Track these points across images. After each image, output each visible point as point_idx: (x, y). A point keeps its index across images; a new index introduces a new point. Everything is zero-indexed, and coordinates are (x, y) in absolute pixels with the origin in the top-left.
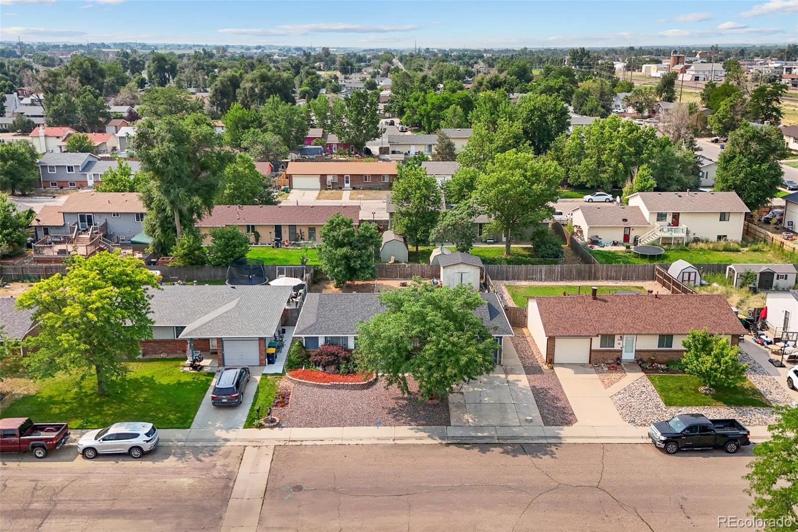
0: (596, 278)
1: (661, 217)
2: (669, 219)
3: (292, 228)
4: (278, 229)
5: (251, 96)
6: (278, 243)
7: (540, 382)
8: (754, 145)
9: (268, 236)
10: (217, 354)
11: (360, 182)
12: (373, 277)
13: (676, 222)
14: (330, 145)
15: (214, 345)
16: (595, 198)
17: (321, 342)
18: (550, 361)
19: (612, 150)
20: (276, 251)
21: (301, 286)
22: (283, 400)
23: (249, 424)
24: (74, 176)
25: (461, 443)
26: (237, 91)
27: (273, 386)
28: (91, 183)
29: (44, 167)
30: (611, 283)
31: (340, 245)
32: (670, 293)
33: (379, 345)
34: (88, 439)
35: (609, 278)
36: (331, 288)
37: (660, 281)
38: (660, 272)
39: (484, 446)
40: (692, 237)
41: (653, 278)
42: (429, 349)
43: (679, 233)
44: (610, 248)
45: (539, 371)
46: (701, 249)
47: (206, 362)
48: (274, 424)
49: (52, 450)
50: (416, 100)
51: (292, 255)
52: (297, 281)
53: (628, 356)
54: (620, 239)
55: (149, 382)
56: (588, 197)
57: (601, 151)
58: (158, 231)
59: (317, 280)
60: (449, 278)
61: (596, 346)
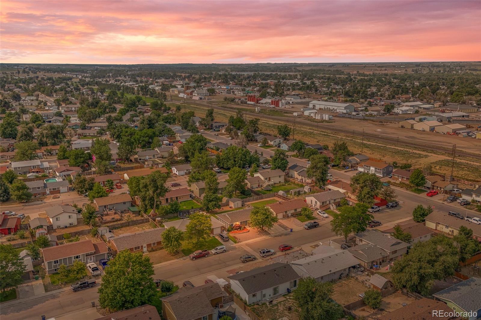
0: (263, 199)
1: (266, 179)
4: (167, 199)
13: (270, 180)
22: (236, 238)
23: (235, 243)
24: (40, 191)
25: (276, 237)
27: (230, 236)
28: (48, 192)
34: (213, 251)
35: (266, 198)
37: (277, 197)
38: (276, 194)
39: (280, 236)
41: (275, 196)
46: (278, 186)
48: (240, 242)
53: (290, 215)
61: (284, 214)
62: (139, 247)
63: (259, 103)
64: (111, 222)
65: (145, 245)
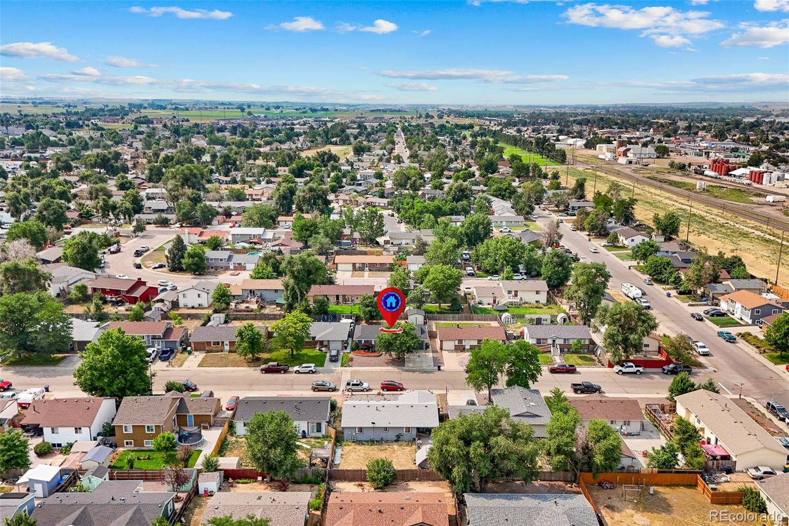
1: (509, 292)
2: (513, 293)
3: (344, 296)
4: (338, 297)
5: (303, 201)
6: (338, 303)
7: (436, 355)
8: (555, 259)
9: (333, 300)
10: (327, 346)
11: (373, 267)
12: (381, 319)
13: (516, 295)
14: (355, 239)
15: (325, 343)
16: (493, 278)
17: (363, 342)
18: (441, 349)
19: (501, 255)
20: (337, 307)
21: (352, 323)
22: (352, 360)
23: (342, 366)
24: (223, 264)
25: (407, 371)
26: (294, 197)
27: (347, 356)
28: (232, 267)
29: (208, 259)
30: (478, 322)
31: (367, 306)
32: (498, 325)
33: (383, 341)
34: (296, 368)
36: (363, 323)
37: (497, 321)
38: (500, 318)
39: (414, 371)
40: (523, 301)
41: (495, 320)
42: (398, 342)
43: (517, 300)
44: (486, 306)
45: (437, 352)
46: (525, 307)
47: (323, 349)
48: (349, 366)
49: (286, 371)
50: (408, 204)
51: (345, 308)
52: (351, 321)
53: (467, 347)
54: (492, 302)
55: (306, 354)
56: (489, 277)
57: (496, 254)
58: (290, 299)
59: (358, 319)
60: (412, 319)
61: (457, 344)
62: (218, 343)
63: (731, 175)
64: (244, 311)
65: (226, 342)
